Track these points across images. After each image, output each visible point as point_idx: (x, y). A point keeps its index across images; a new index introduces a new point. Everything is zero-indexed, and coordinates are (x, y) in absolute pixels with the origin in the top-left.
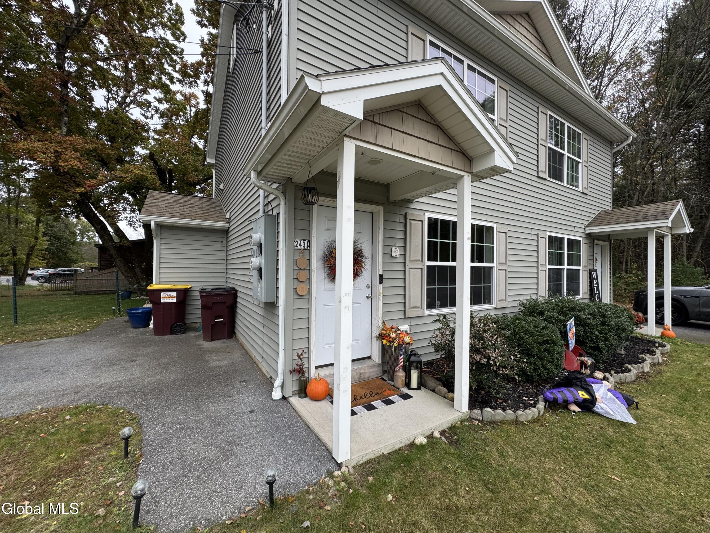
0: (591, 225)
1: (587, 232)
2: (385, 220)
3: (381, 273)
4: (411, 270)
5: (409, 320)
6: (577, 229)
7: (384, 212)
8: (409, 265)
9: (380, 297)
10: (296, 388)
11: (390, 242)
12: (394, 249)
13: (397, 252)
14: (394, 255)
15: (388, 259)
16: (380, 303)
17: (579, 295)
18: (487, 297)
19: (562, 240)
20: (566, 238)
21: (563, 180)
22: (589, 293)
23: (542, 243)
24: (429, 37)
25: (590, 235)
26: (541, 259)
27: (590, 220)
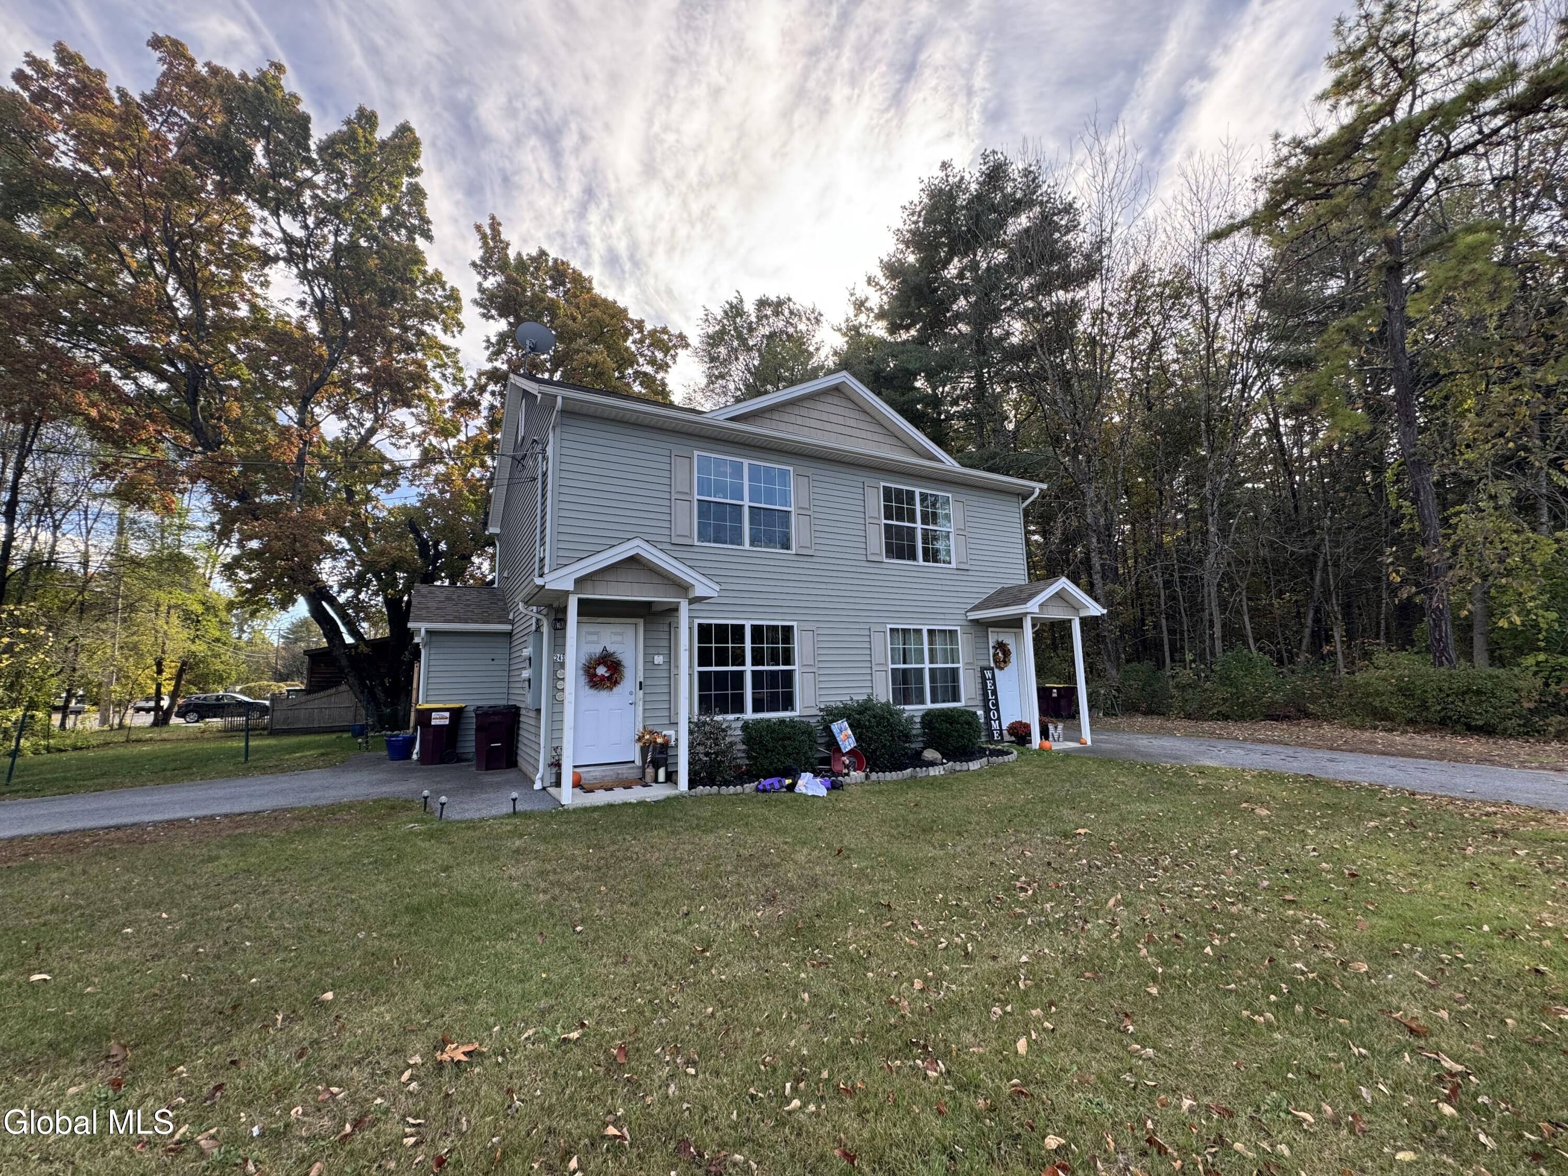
0: (976, 608)
1: (970, 618)
2: (645, 631)
3: (642, 680)
4: (678, 676)
6: (947, 617)
7: (645, 623)
8: (674, 671)
9: (641, 703)
11: (651, 651)
12: (656, 657)
13: (659, 659)
14: (656, 662)
15: (649, 666)
16: (641, 709)
17: (959, 700)
18: (788, 703)
19: (918, 632)
20: (925, 629)
21: (913, 557)
22: (980, 698)
23: (877, 639)
24: (696, 453)
25: (976, 622)
26: (878, 657)
27: (977, 602)
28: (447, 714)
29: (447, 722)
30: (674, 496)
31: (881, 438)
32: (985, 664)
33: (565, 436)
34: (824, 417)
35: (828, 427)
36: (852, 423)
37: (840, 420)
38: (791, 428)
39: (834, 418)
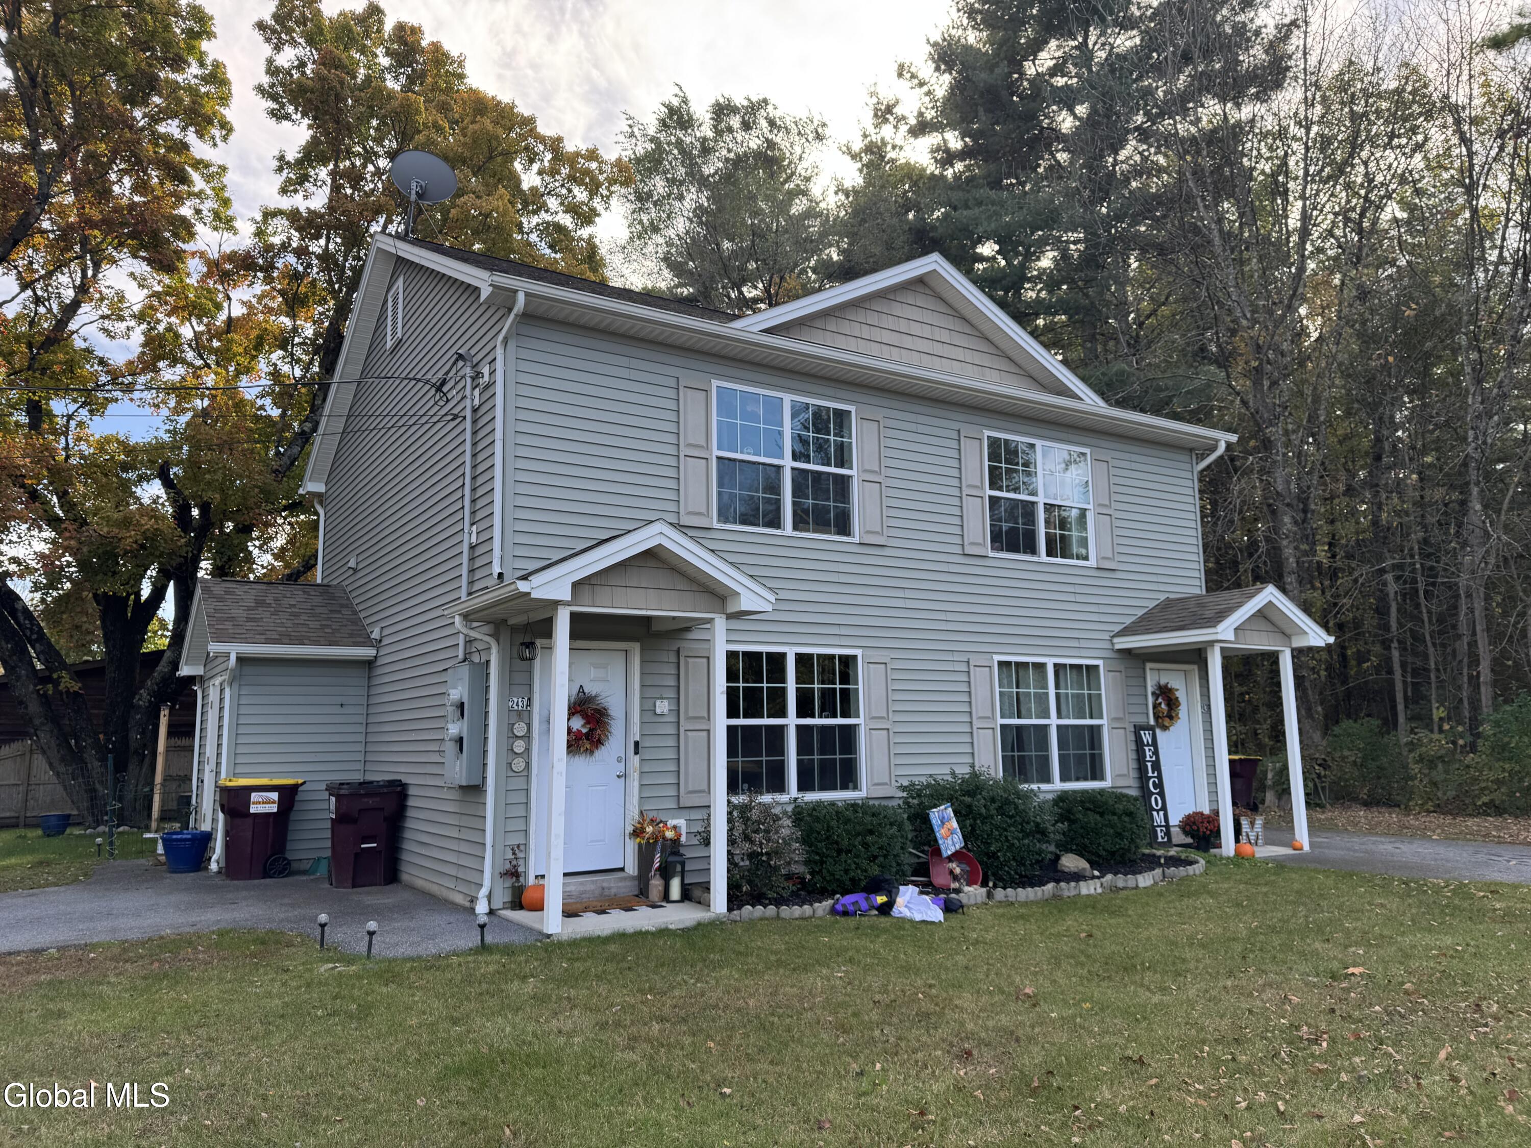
0: (1126, 631)
1: (1117, 647)
2: (642, 662)
3: (637, 739)
4: (689, 733)
5: (687, 811)
6: (1083, 644)
7: (642, 650)
8: (684, 725)
9: (637, 775)
10: (508, 898)
12: (658, 703)
13: (662, 707)
14: (658, 711)
15: (649, 717)
16: (636, 784)
17: (1102, 778)
18: (849, 779)
19: (1041, 667)
20: (1050, 663)
21: (1033, 550)
22: (1134, 774)
23: (979, 677)
24: (715, 383)
25: (1127, 653)
26: (981, 707)
27: (1128, 621)
28: (275, 796)
29: (274, 808)
30: (684, 451)
31: (986, 360)
32: (1140, 720)
33: (524, 354)
34: (903, 326)
35: (908, 342)
36: (945, 336)
37: (926, 331)
38: (852, 344)
39: (916, 329)
